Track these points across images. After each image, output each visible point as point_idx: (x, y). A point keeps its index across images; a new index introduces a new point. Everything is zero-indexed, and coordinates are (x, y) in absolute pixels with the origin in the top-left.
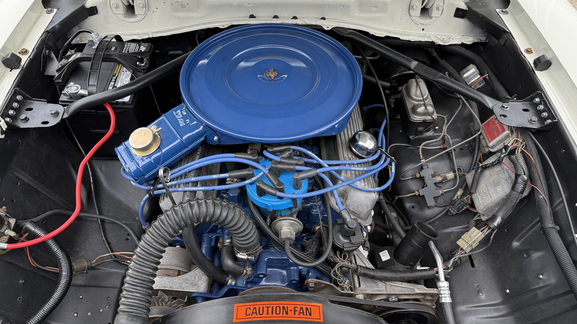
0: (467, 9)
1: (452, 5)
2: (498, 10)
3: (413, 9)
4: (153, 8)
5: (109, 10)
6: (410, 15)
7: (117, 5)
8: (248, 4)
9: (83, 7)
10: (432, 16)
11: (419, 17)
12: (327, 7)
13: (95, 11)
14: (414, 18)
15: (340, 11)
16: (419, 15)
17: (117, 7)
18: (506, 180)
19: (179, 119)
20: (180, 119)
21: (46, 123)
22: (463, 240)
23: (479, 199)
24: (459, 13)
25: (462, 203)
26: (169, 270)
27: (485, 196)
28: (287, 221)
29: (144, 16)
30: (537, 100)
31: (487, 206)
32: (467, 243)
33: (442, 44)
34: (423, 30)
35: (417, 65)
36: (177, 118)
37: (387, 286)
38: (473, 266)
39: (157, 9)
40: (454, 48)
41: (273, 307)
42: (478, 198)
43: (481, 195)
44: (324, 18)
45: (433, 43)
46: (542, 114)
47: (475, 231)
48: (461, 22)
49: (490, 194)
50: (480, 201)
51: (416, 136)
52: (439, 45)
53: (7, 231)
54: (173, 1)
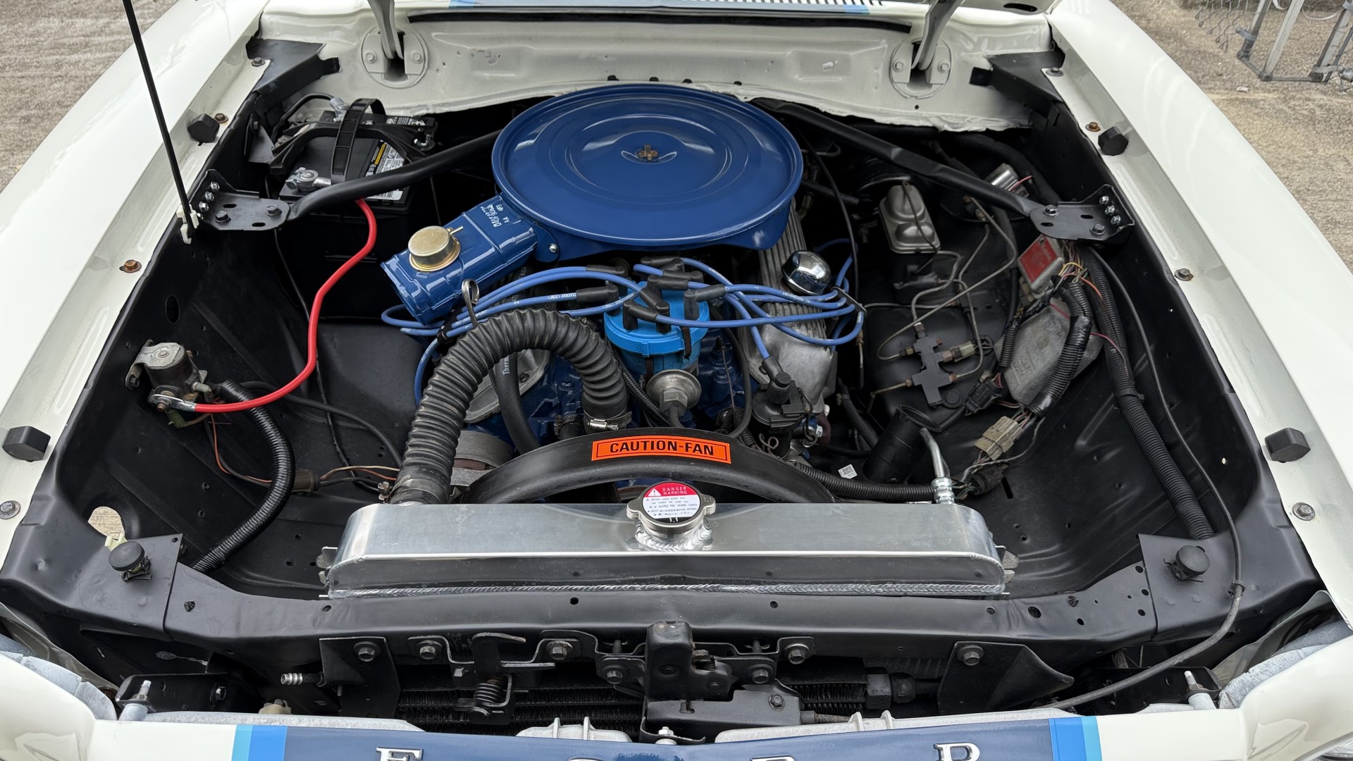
0: (992, 69)
1: (966, 62)
2: (1044, 70)
3: (896, 70)
4: (437, 63)
5: (360, 66)
6: (892, 81)
7: (374, 57)
8: (606, 57)
9: (316, 58)
10: (931, 82)
11: (908, 84)
12: (745, 63)
13: (335, 67)
14: (899, 85)
15: (766, 71)
16: (908, 80)
17: (374, 61)
18: (1057, 333)
19: (490, 217)
20: (493, 217)
21: (262, 225)
22: (986, 438)
23: (1015, 378)
24: (979, 77)
25: (987, 389)
26: (470, 462)
27: (1025, 369)
28: (674, 376)
29: (420, 77)
30: (1105, 199)
31: (1028, 384)
33: (950, 130)
34: (917, 107)
35: (901, 154)
38: (1010, 495)
39: (444, 64)
40: (974, 138)
41: (653, 442)
42: (1014, 375)
43: (1019, 370)
44: (739, 83)
45: (934, 128)
46: (1112, 219)
47: (1006, 422)
48: (982, 92)
49: (1033, 364)
51: (905, 282)
52: (946, 132)
53: (196, 383)
54: (474, 50)
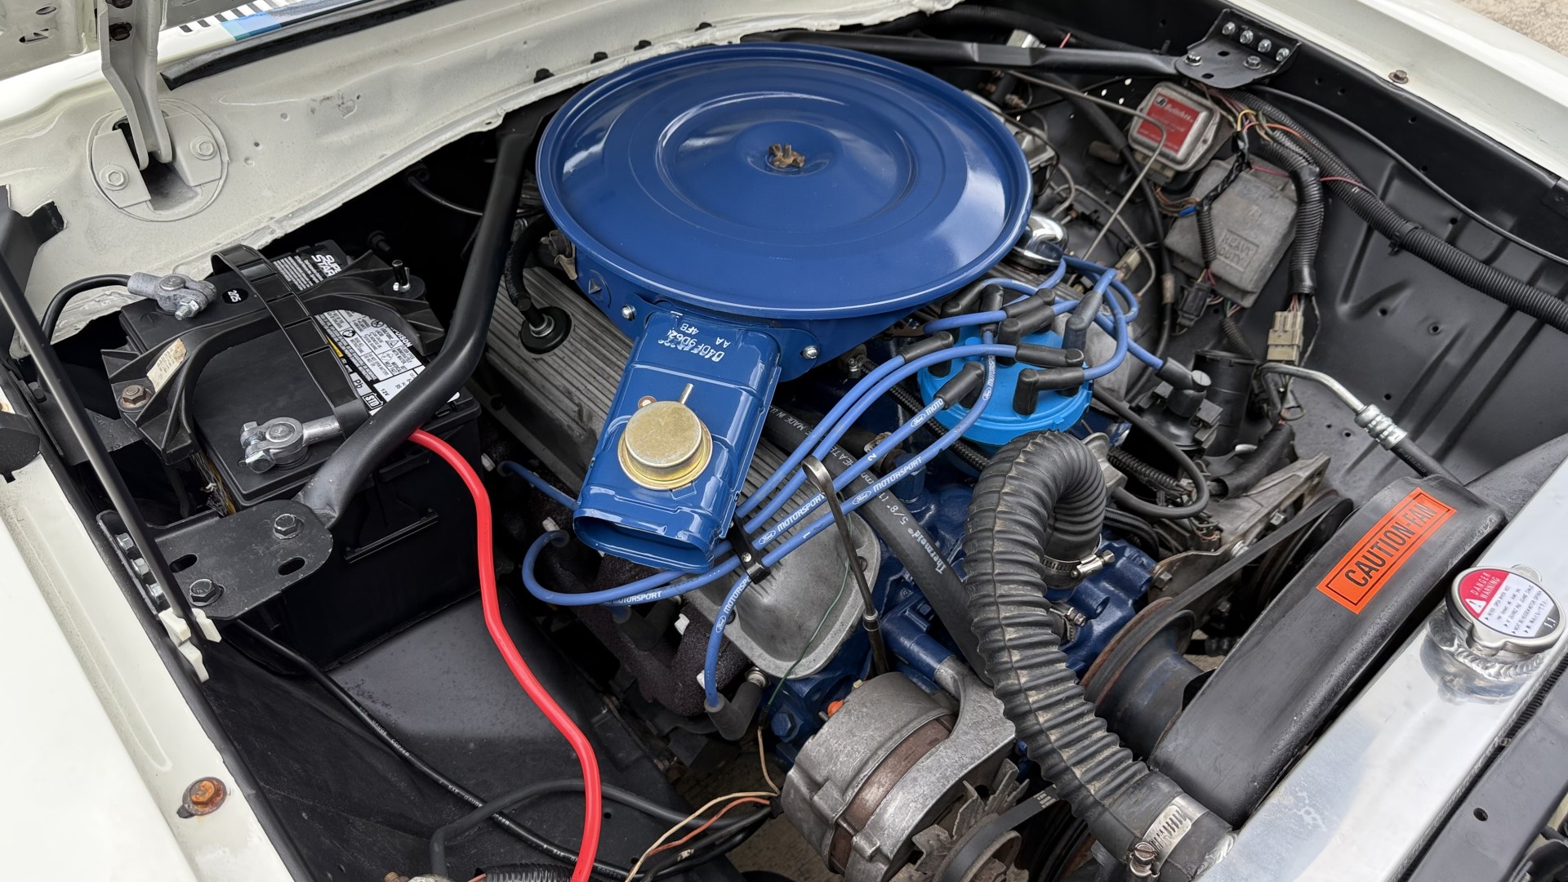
4: (244, 146)
5: (98, 203)
7: (124, 177)
8: (525, 43)
9: (18, 217)
13: (54, 221)
17: (126, 184)
18: (1271, 197)
19: (692, 349)
20: (696, 347)
21: (297, 564)
22: (1277, 346)
23: (1231, 267)
25: (1200, 293)
27: (1242, 251)
29: (221, 182)
30: (1231, 26)
31: (1259, 266)
32: (1289, 346)
33: (942, 8)
35: (979, 50)
36: (687, 349)
37: (1257, 499)
39: (257, 144)
42: (1228, 265)
43: (1232, 256)
44: (704, 26)
46: (1260, 44)
47: (1285, 318)
49: (1252, 243)
50: (1237, 267)
54: (314, 100)
